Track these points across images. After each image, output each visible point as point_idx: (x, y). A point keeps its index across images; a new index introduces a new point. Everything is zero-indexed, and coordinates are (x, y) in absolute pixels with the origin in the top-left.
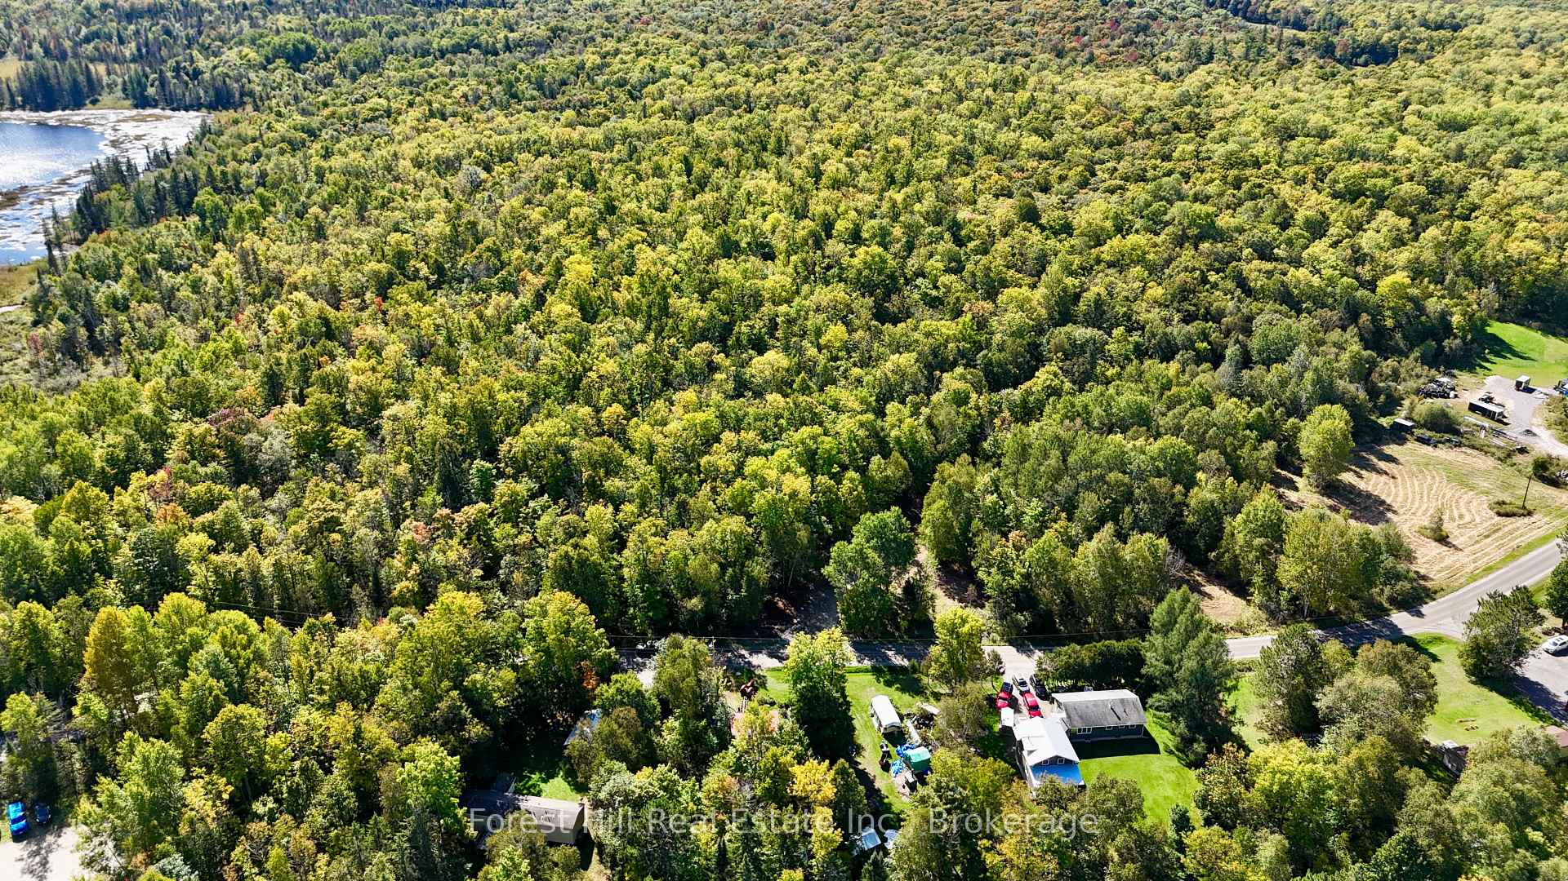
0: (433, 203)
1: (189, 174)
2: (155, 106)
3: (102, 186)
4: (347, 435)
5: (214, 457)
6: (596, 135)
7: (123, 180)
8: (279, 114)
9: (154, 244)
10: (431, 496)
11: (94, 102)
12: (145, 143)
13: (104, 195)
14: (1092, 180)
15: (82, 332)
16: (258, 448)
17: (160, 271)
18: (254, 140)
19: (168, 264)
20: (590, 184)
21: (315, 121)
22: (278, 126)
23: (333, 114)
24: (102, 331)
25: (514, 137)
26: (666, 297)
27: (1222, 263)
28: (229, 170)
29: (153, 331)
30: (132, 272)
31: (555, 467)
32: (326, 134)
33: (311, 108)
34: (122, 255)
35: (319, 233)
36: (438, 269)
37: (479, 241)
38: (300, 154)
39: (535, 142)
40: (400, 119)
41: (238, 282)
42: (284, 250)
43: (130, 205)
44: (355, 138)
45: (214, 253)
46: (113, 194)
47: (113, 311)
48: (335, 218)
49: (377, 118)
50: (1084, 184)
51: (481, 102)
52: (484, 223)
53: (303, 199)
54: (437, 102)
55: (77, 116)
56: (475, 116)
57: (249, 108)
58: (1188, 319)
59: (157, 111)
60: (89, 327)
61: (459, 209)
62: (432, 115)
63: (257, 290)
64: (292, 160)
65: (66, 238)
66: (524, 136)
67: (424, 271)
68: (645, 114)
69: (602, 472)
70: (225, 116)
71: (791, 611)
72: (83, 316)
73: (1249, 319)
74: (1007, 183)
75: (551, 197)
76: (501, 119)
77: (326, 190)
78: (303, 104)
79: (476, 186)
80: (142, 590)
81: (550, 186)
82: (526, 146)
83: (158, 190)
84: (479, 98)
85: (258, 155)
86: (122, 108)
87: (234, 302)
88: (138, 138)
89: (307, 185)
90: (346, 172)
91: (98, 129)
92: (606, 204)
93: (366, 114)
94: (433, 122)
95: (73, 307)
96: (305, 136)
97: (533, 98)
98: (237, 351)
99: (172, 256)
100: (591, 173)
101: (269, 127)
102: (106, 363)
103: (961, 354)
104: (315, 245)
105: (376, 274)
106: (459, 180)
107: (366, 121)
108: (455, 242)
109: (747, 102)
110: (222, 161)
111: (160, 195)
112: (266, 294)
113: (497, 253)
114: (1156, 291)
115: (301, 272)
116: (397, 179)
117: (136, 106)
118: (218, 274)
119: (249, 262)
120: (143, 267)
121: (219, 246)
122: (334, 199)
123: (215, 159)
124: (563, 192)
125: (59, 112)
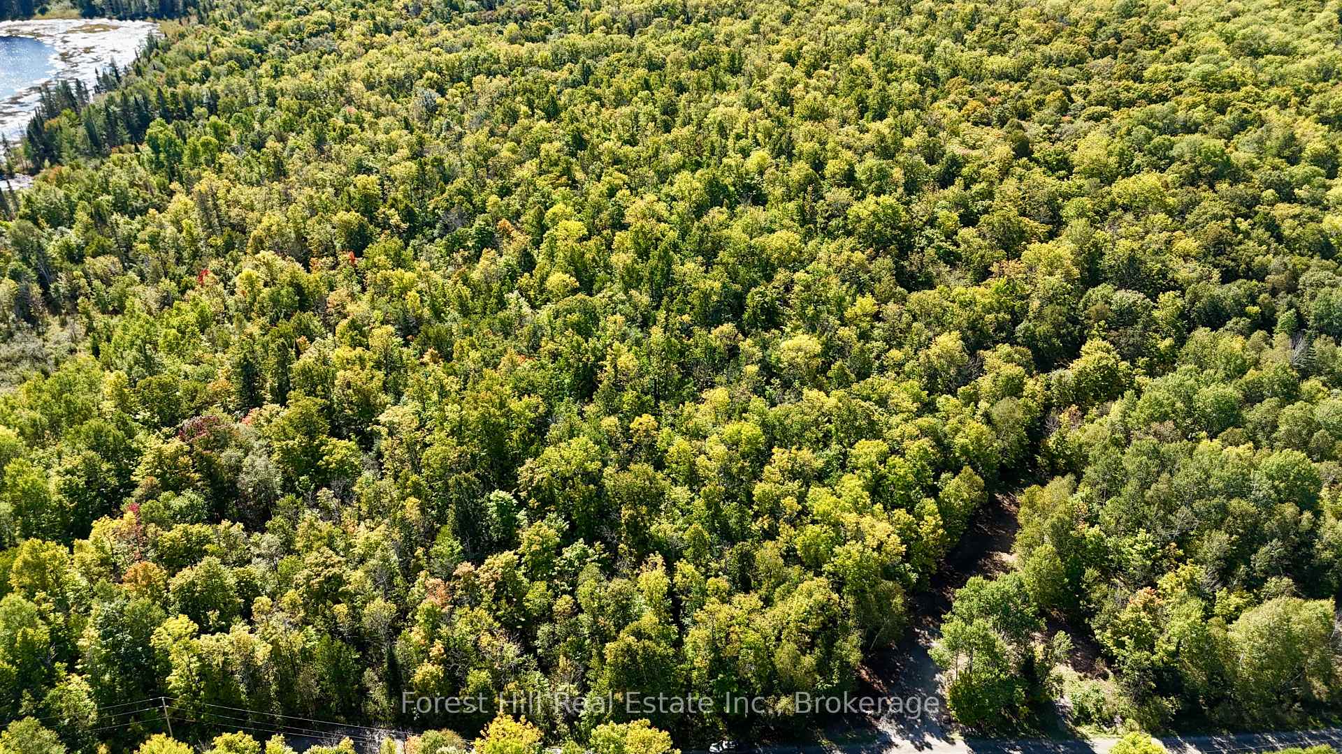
0: (394, 134)
1: (139, 97)
2: (102, 16)
3: (52, 112)
4: (340, 449)
5: (190, 483)
6: (543, 51)
7: (74, 106)
8: (224, 27)
9: (107, 182)
10: (447, 544)
11: (43, 11)
12: (93, 55)
13: (54, 122)
14: (1072, 107)
15: (36, 290)
16: (237, 469)
17: (115, 216)
18: (201, 57)
19: (122, 205)
20: (552, 113)
21: (260, 35)
22: (224, 40)
23: (278, 29)
24: (57, 289)
25: (464, 55)
26: (669, 263)
27: (1248, 207)
28: (179, 91)
29: (111, 290)
30: (85, 218)
31: (587, 501)
32: (273, 49)
33: (255, 21)
34: (74, 197)
35: (279, 171)
36: (408, 215)
37: (447, 179)
38: (249, 73)
39: (485, 60)
40: (346, 33)
41: (198, 231)
42: (244, 193)
43: (82, 130)
44: (304, 55)
45: (172, 194)
46: (63, 121)
47: (67, 264)
48: (293, 150)
49: (323, 32)
50: (1063, 110)
51: (423, 14)
52: (451, 159)
53: (257, 126)
54: (381, 14)
55: (26, 27)
56: (420, 31)
57: (194, 19)
58: (1228, 276)
59: (104, 21)
60: (43, 283)
61: (421, 142)
62: (377, 29)
63: (220, 242)
64: (242, 81)
65: (18, 167)
66: (473, 53)
67: (395, 219)
68: (589, 30)
69: (644, 510)
70: (172, 26)
71: (878, 684)
72: (36, 269)
73: (1295, 275)
74: (985, 110)
75: (515, 130)
76: (445, 33)
77: (280, 116)
78: (246, 15)
79: (432, 111)
80: (113, 680)
81: (513, 117)
82: (476, 66)
83: (108, 115)
84: (420, 9)
85: (206, 74)
86: (71, 17)
87: (196, 254)
88: (87, 50)
89: (260, 109)
90: (298, 95)
91: (48, 41)
92: (574, 137)
93: (310, 28)
94: (380, 37)
95: (25, 260)
96: (252, 52)
97: (473, 10)
98: (203, 324)
99: (126, 197)
100: (553, 101)
101: (216, 42)
102: (63, 324)
103: (1000, 327)
104: (277, 186)
105: (346, 225)
106: (413, 105)
107: (311, 35)
108: (421, 182)
109: (684, 12)
110: (171, 82)
111: (111, 120)
112: (229, 246)
113: (467, 195)
114: (1188, 243)
115: (266, 222)
116: (349, 101)
117: (84, 16)
118: (177, 223)
119: (207, 205)
120: (97, 212)
121: (175, 185)
122: (289, 127)
123: (164, 79)
124: (526, 122)
125: (9, 22)
